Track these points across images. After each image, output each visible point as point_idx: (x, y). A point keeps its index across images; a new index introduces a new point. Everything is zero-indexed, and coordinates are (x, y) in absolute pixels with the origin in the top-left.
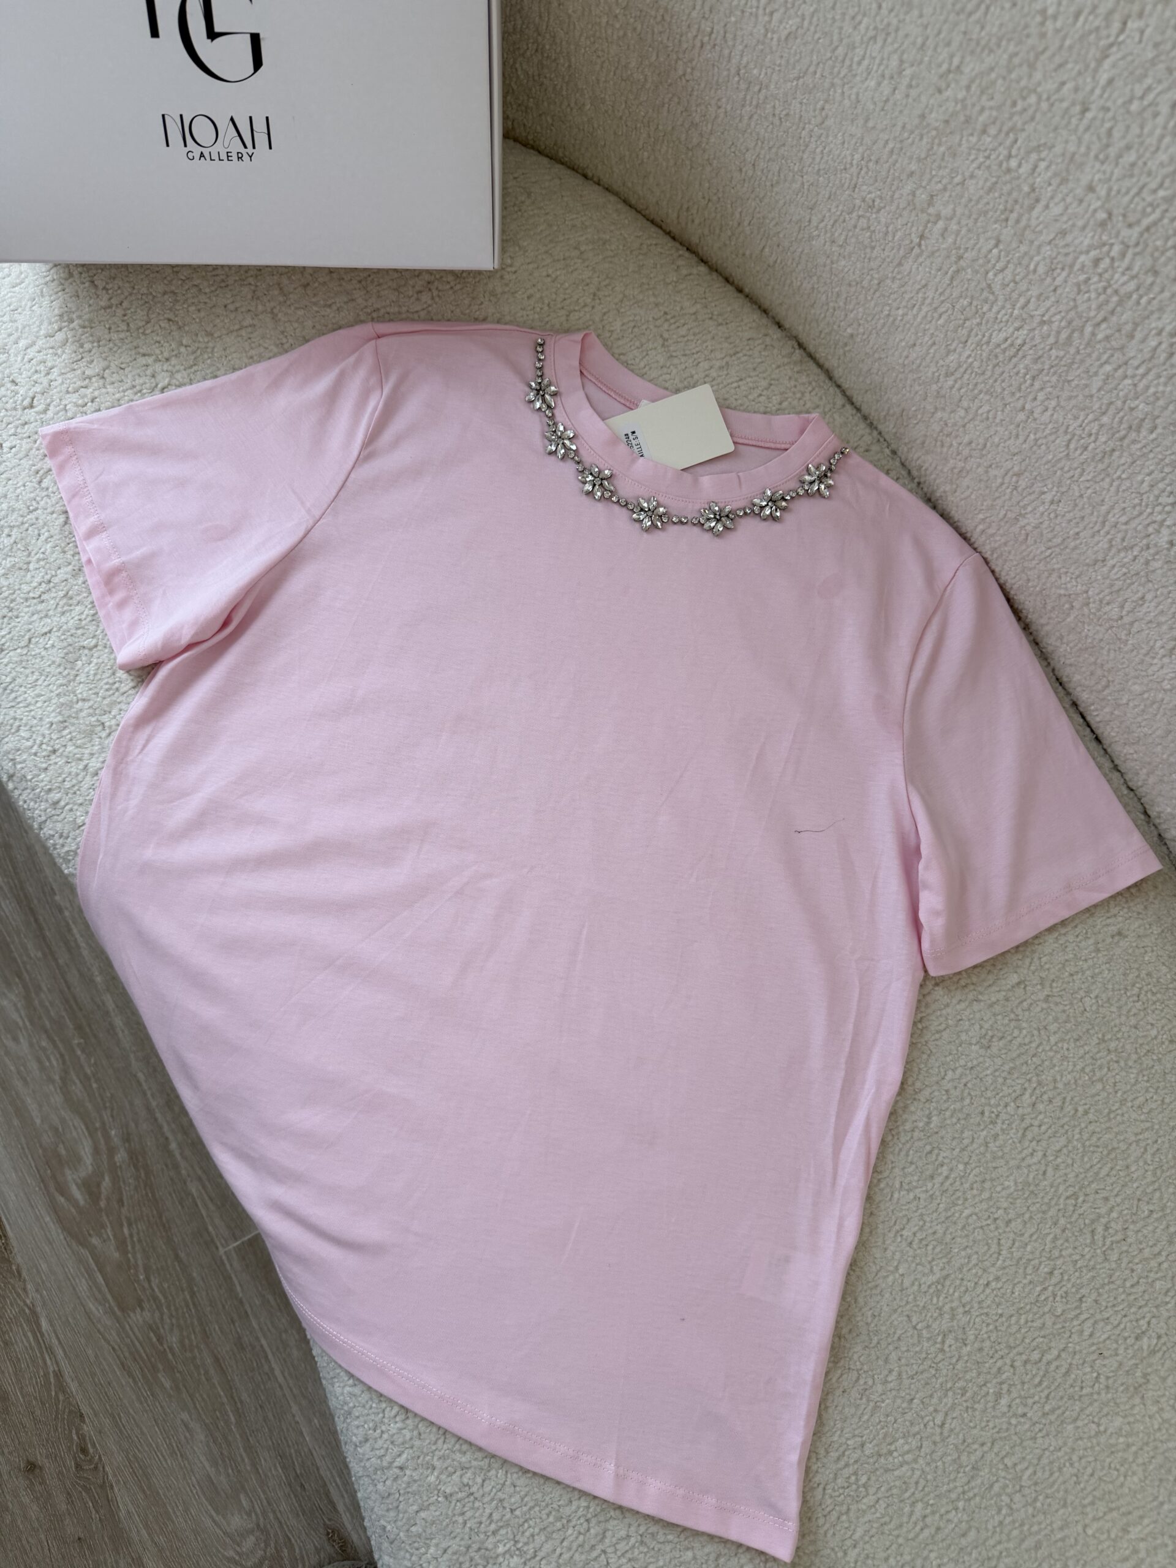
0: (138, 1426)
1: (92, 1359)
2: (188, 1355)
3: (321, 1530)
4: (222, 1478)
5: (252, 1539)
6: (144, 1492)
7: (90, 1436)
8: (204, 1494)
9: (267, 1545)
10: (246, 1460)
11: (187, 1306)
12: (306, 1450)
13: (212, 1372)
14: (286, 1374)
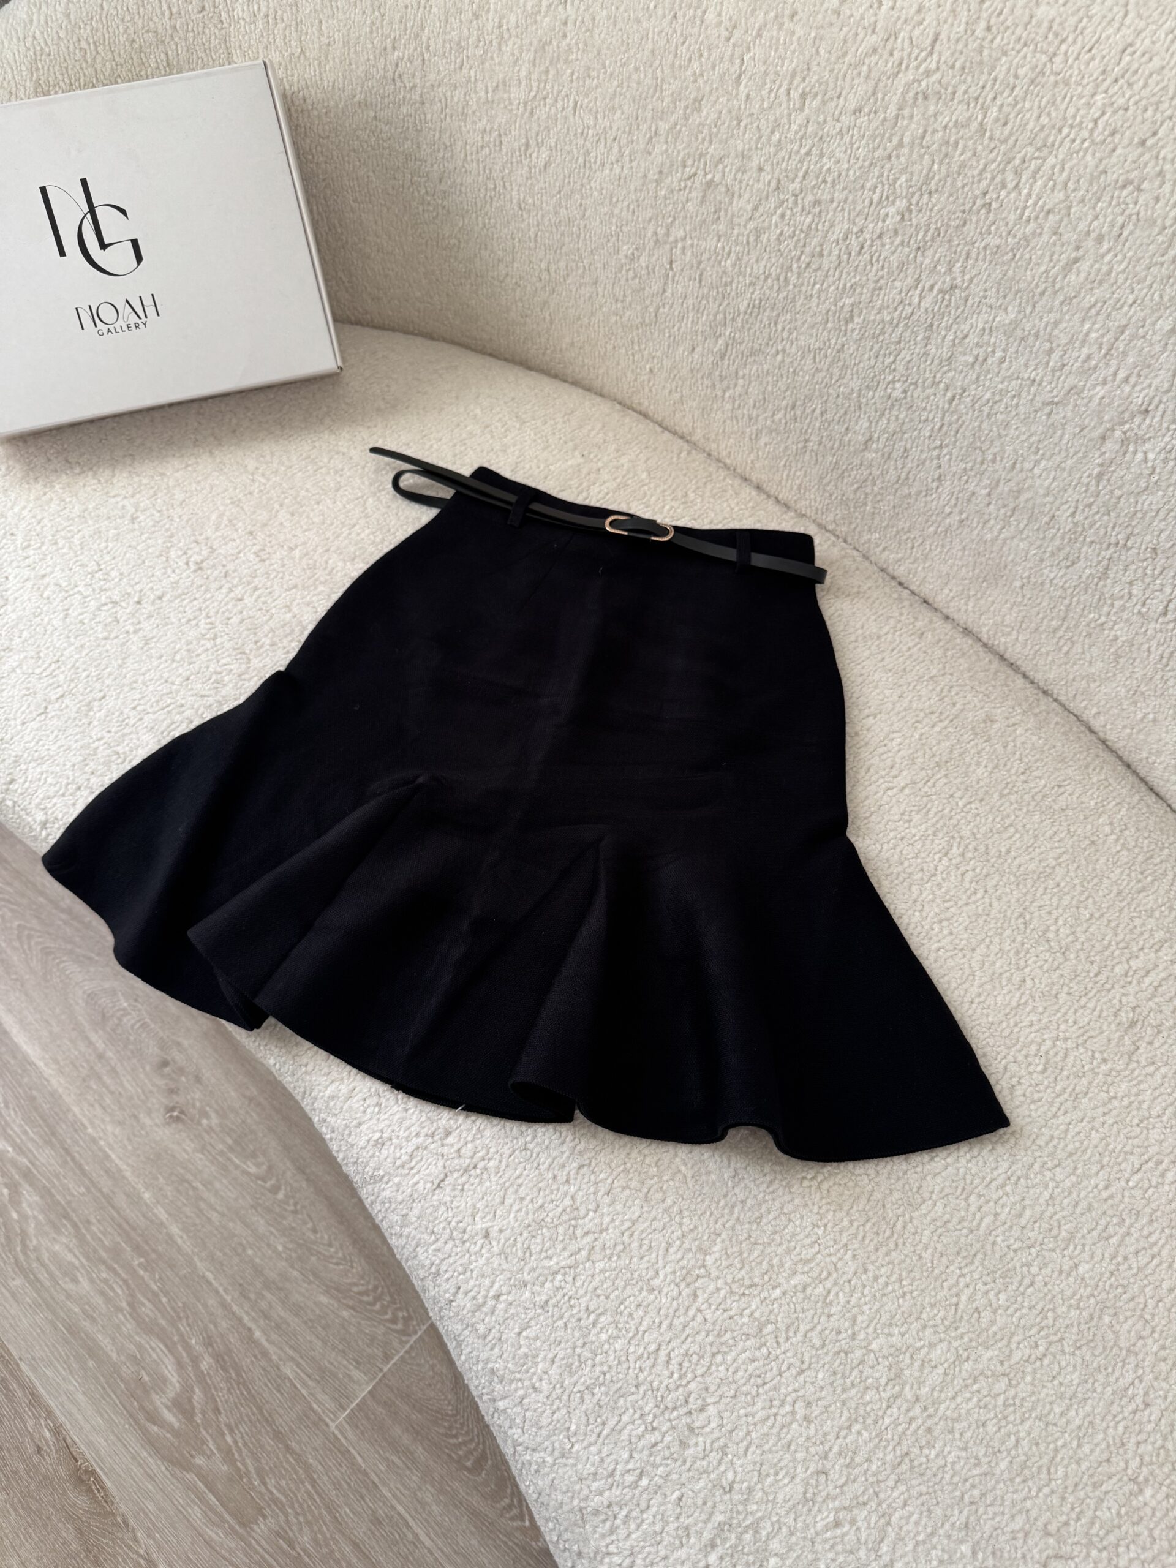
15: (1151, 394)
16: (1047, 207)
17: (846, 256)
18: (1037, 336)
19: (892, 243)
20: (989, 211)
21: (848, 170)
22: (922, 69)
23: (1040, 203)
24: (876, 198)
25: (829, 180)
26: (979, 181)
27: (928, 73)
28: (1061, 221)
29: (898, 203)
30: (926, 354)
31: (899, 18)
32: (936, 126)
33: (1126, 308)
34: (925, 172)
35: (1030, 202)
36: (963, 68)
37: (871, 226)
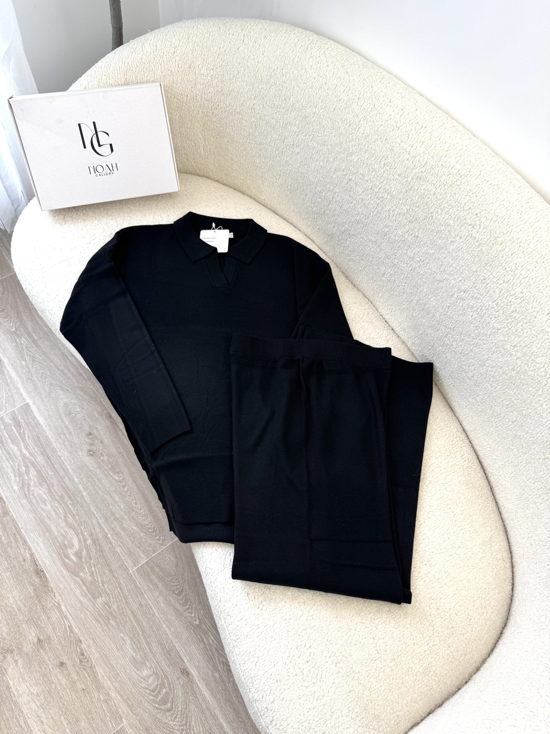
0: (103, 642)
1: (83, 619)
2: (121, 611)
3: (179, 670)
4: (138, 656)
5: (153, 678)
6: (108, 667)
7: (85, 649)
8: (132, 664)
9: (158, 679)
10: (147, 648)
11: (119, 594)
12: (170, 640)
13: (131, 617)
14: (160, 613)
15: (467, 287)
16: (448, 224)
17: (388, 216)
18: (439, 259)
19: (403, 217)
20: (432, 218)
21: (393, 191)
22: (421, 170)
23: (446, 222)
24: (400, 202)
25: (387, 192)
26: (431, 209)
27: (422, 172)
28: (451, 229)
29: (406, 206)
30: (406, 254)
31: (417, 153)
32: (422, 188)
33: (464, 260)
34: (416, 200)
35: (443, 220)
36: (432, 174)
37: (397, 210)
